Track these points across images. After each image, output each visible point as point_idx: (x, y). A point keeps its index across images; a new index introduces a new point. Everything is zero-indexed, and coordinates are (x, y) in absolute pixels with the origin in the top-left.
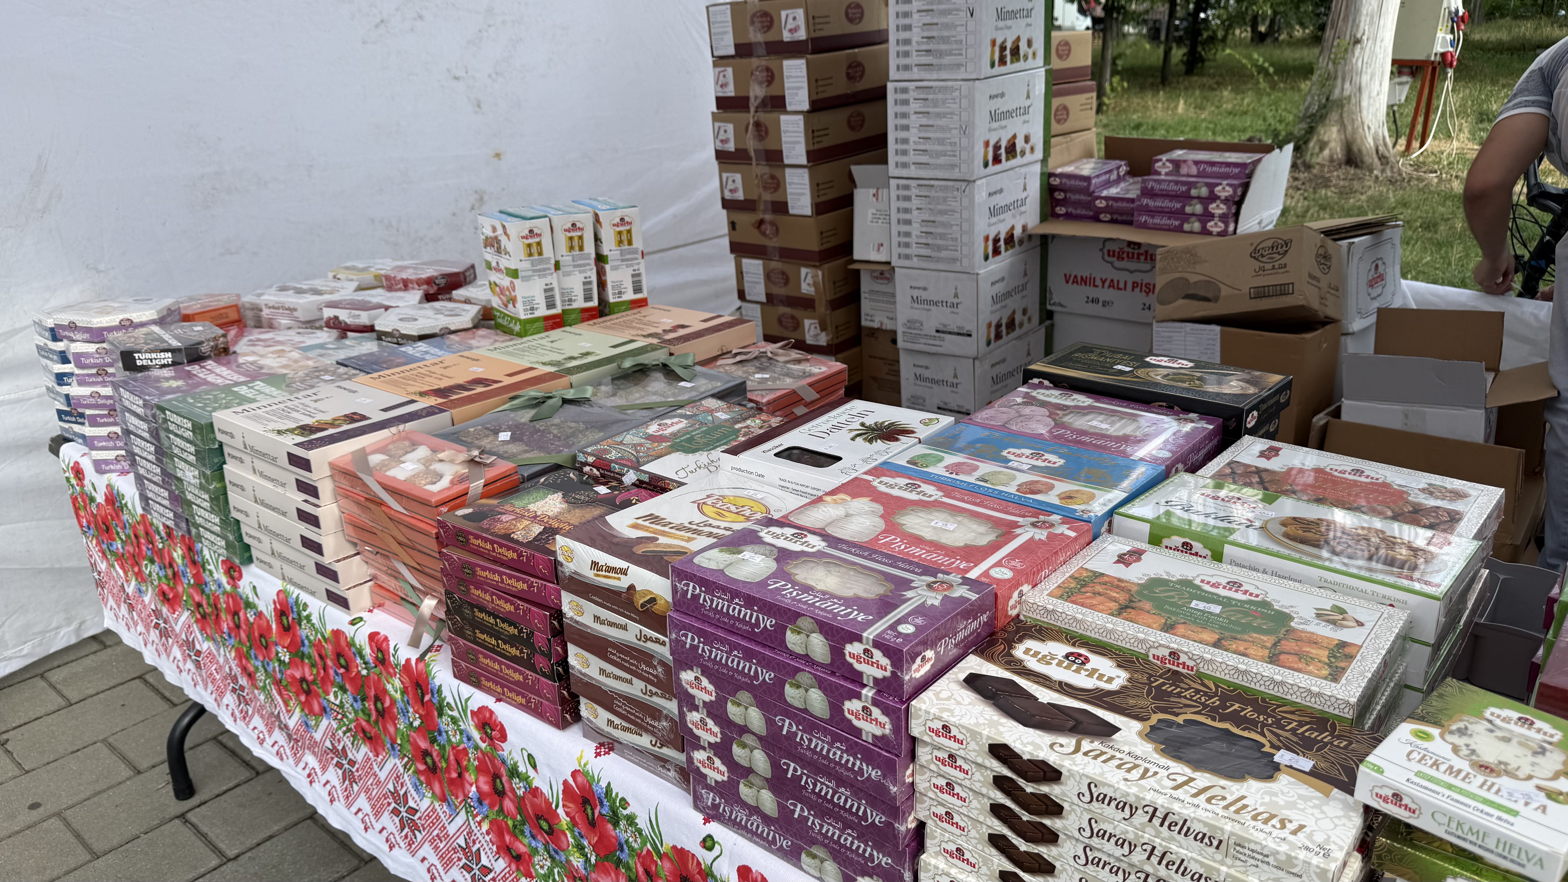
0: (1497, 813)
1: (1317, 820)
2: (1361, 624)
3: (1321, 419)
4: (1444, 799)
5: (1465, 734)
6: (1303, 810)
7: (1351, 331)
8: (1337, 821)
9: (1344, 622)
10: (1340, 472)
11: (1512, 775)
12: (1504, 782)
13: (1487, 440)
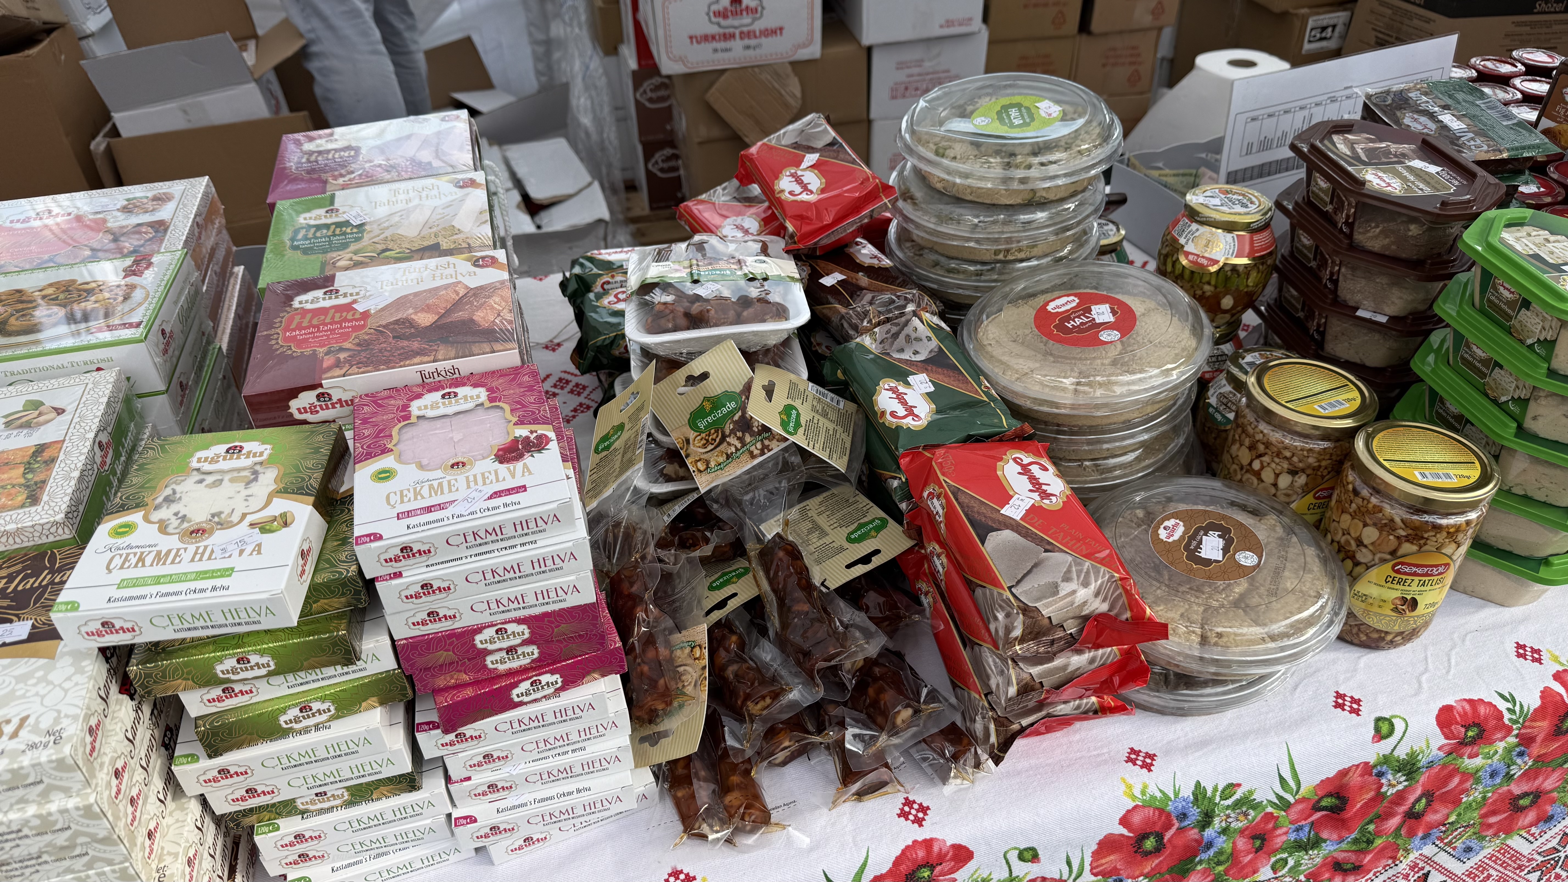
0: (208, 584)
1: (43, 697)
2: (60, 411)
3: (98, 144)
4: (153, 600)
5: (173, 501)
6: (23, 696)
7: (88, 32)
8: (67, 685)
9: (41, 419)
10: (24, 221)
11: (224, 525)
12: (219, 538)
13: (277, 110)
